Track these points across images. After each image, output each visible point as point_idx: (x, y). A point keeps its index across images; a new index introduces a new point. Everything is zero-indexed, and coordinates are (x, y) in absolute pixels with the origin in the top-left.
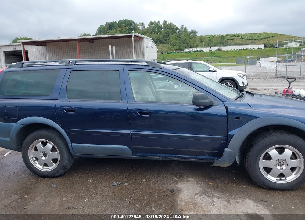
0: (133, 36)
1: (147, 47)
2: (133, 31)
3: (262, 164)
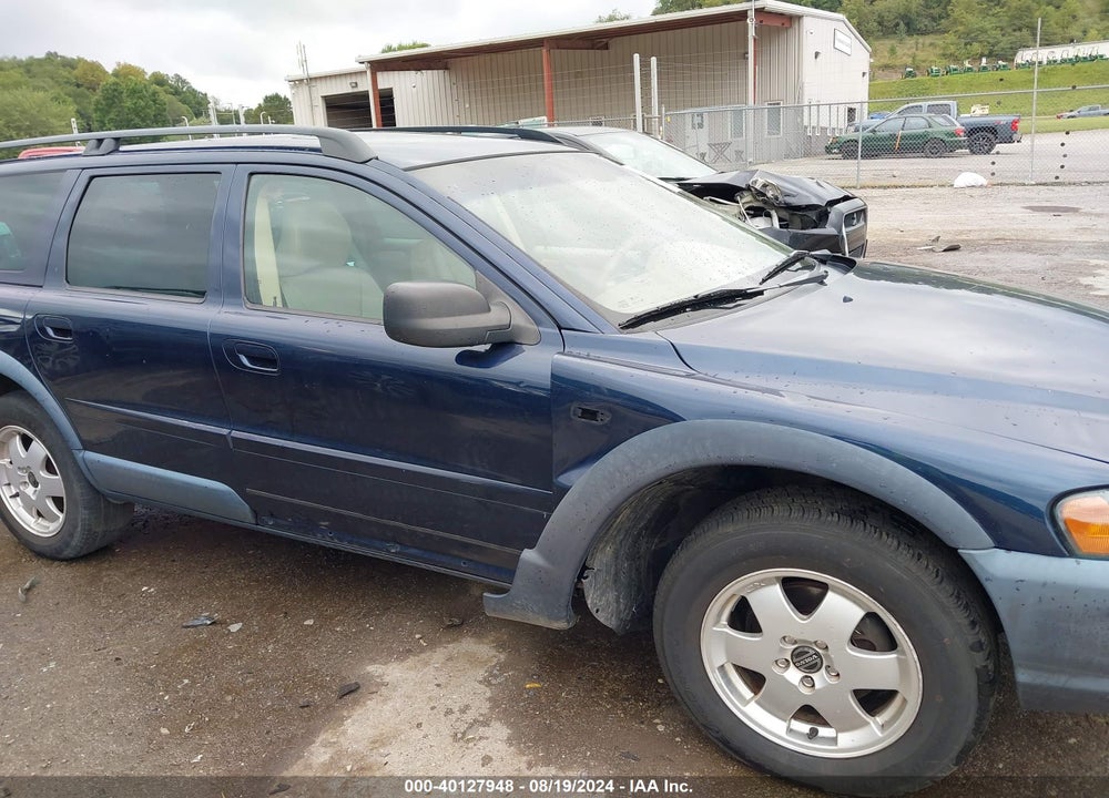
0: (752, 14)
1: (817, 54)
3: (718, 645)
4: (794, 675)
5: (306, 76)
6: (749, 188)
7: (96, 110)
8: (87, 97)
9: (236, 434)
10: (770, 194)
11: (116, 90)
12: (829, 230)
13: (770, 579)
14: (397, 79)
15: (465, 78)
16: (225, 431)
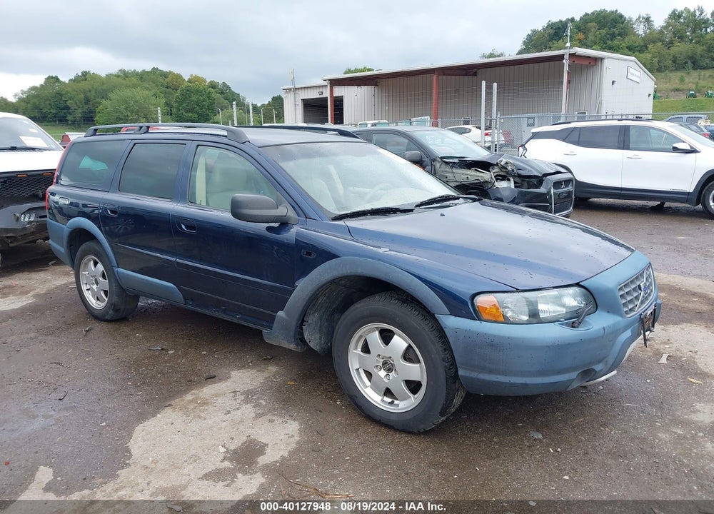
0: (567, 57)
1: (613, 82)
2: (568, 45)
3: (355, 358)
4: (382, 373)
5: (292, 87)
6: (497, 164)
7: (176, 101)
8: (172, 94)
9: (178, 260)
10: (509, 168)
11: (188, 90)
12: (542, 190)
13: (373, 328)
14: (346, 90)
15: (387, 91)
16: (174, 259)
